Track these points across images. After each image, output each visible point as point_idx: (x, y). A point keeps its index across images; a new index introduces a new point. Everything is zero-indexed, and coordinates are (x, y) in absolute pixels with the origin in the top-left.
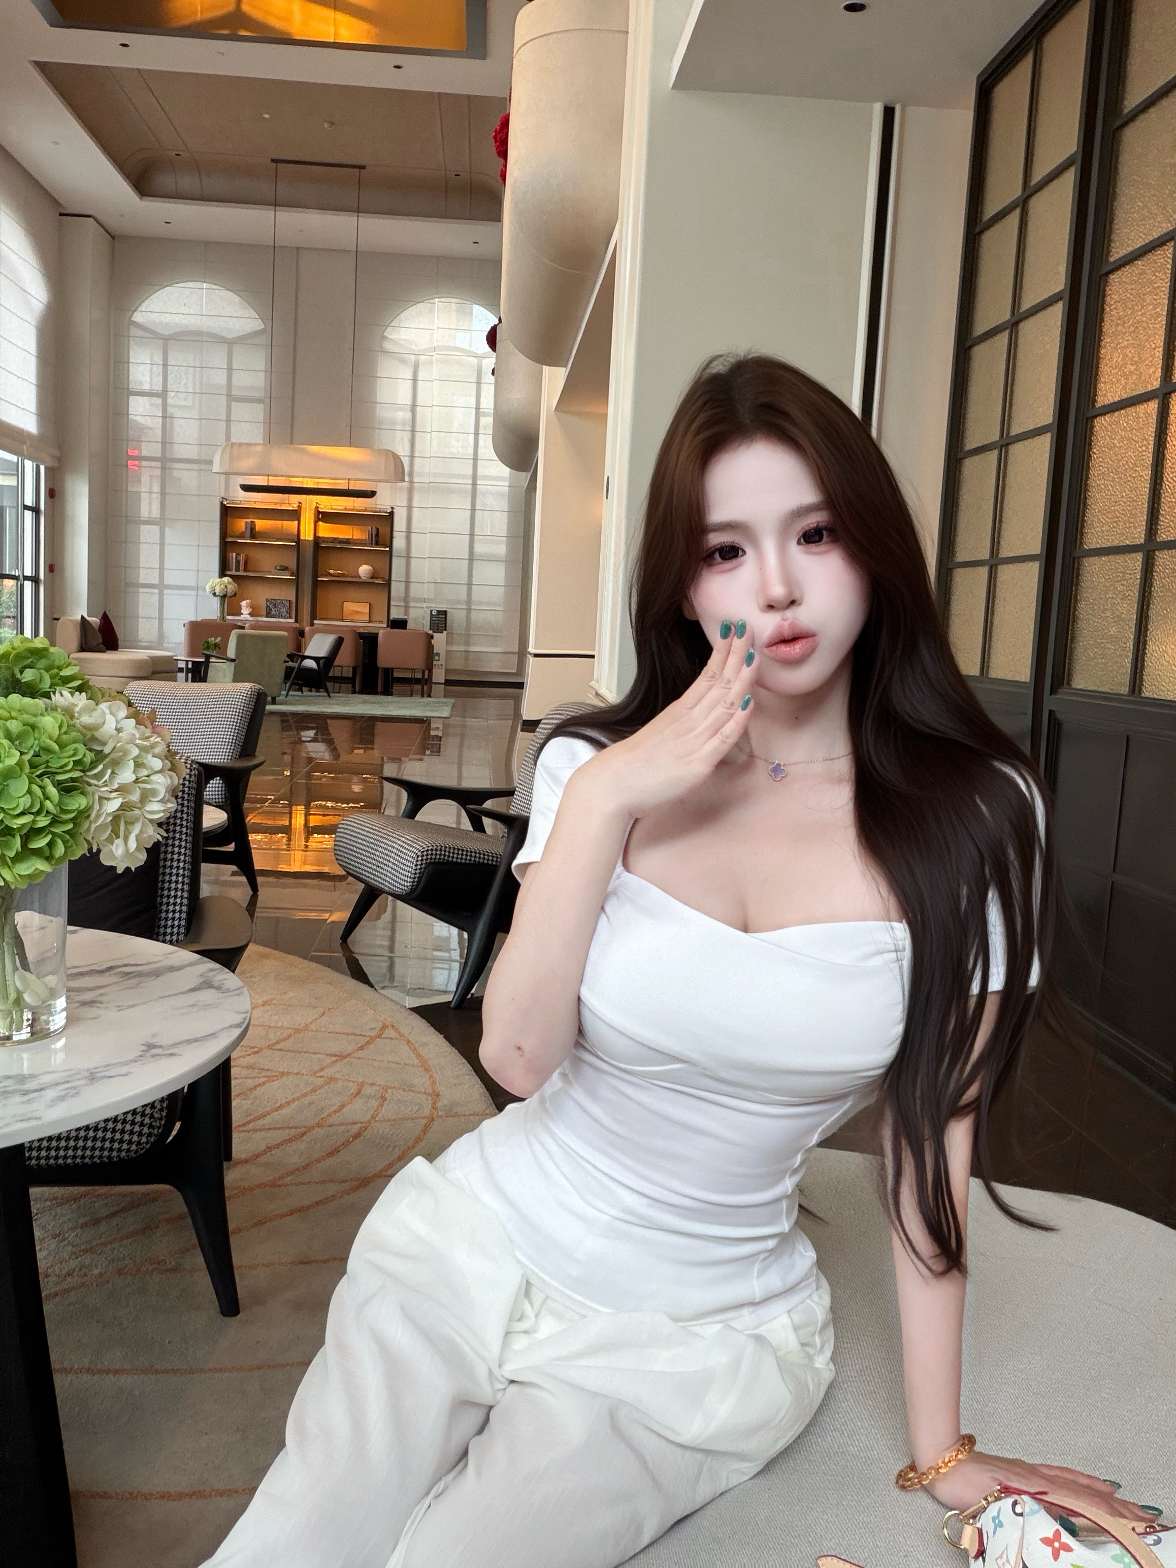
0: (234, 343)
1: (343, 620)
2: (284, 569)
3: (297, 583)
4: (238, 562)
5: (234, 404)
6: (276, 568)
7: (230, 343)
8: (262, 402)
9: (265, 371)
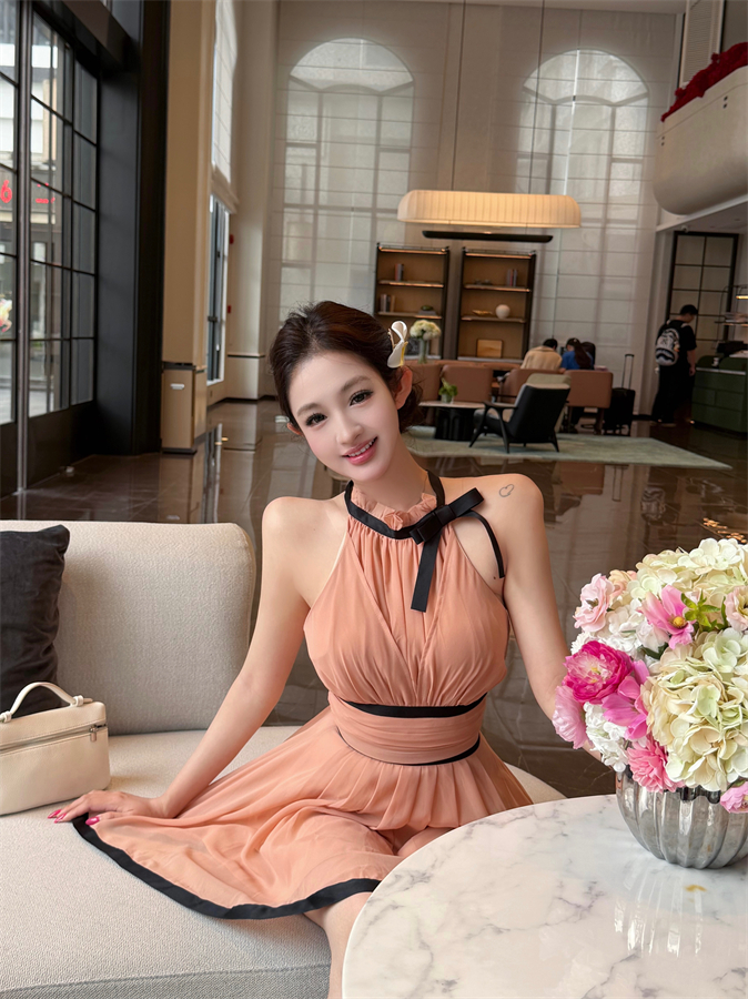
0: (384, 95)
1: (476, 356)
2: (430, 309)
3: (442, 322)
4: (388, 304)
5: (382, 155)
6: (422, 308)
7: (380, 96)
8: (408, 151)
9: (413, 122)
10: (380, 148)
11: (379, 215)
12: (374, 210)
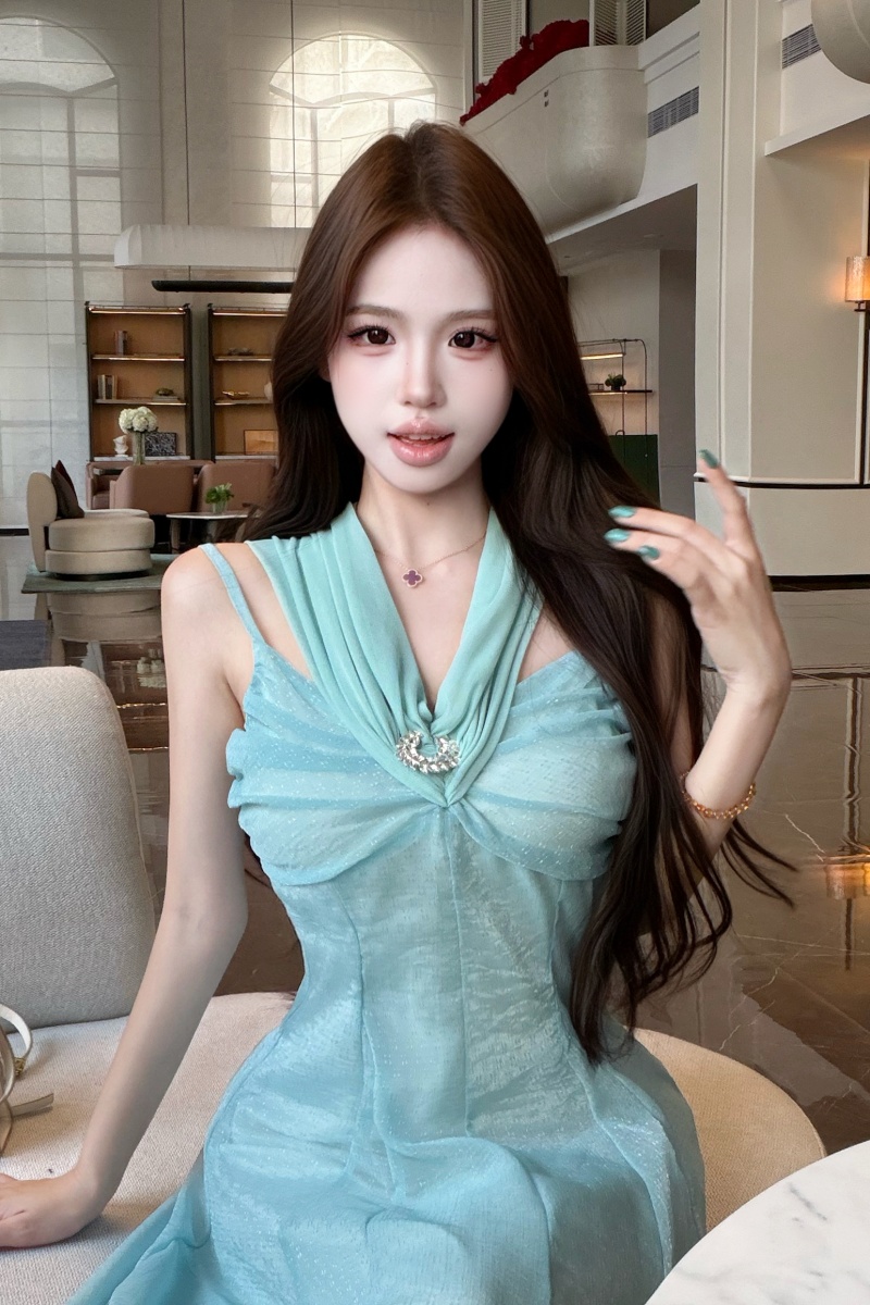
0: (76, 98)
1: (245, 453)
2: (168, 393)
3: (188, 411)
4: (109, 387)
5: (80, 179)
6: (157, 393)
7: (69, 99)
8: (117, 174)
9: (120, 134)
10: (75, 171)
11: (83, 264)
12: (76, 257)
